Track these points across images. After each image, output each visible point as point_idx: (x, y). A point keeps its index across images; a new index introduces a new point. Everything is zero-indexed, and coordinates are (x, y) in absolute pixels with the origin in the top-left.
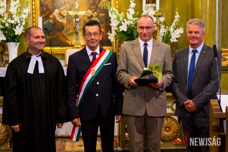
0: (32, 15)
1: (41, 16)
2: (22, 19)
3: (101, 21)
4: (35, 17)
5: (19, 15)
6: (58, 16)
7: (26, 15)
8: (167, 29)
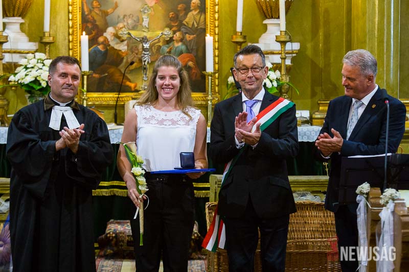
4: (72, 41)
6: (112, 38)
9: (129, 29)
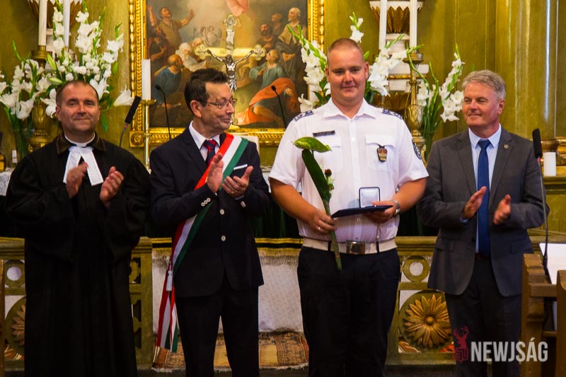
0: (127, 56)
1: (147, 58)
2: (103, 65)
3: (286, 70)
4: (134, 61)
5: (98, 56)
6: (187, 57)
7: (112, 56)
8: (433, 92)
9: (209, 46)
